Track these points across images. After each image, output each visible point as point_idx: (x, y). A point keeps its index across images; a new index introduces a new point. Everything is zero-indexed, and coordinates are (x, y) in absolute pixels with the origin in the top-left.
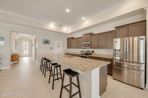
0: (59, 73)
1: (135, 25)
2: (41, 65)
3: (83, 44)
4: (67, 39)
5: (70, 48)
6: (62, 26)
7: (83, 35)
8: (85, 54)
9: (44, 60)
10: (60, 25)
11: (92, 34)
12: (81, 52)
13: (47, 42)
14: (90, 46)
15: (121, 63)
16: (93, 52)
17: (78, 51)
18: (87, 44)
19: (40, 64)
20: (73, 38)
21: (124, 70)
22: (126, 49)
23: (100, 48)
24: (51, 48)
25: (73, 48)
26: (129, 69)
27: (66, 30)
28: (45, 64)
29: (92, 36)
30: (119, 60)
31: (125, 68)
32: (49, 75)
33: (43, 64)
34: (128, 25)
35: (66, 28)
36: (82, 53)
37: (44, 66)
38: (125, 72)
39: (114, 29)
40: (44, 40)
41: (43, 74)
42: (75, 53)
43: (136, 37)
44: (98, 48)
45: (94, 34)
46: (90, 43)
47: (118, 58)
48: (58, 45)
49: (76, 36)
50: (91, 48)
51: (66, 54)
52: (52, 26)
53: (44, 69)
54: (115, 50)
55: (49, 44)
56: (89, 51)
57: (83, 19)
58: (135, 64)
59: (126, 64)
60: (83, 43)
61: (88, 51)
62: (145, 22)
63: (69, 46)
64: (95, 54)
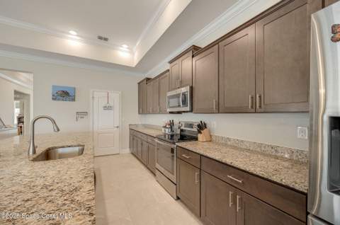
3: (170, 97)
4: (139, 83)
6: (106, 39)
7: (170, 62)
10: (100, 38)
12: (165, 127)
13: (65, 95)
14: (188, 102)
16: (202, 127)
18: (177, 96)
24: (82, 114)
29: (193, 59)
35: (125, 47)
36: (168, 131)
40: (54, 87)
44: (219, 111)
46: (188, 89)
55: (74, 100)
56: (191, 125)
60: (169, 94)
64: (211, 136)
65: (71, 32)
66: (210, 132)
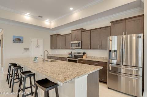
0: (33, 86)
1: (133, 21)
2: (8, 75)
3: (72, 44)
4: (51, 36)
5: (55, 49)
6: (42, 17)
7: (72, 31)
8: (75, 57)
9: (12, 67)
10: (39, 16)
11: (83, 30)
12: (69, 54)
13: (19, 40)
14: (81, 46)
15: (117, 68)
16: (84, 53)
17: (65, 53)
18: (77, 43)
19: (7, 73)
20: (58, 35)
21: (121, 76)
22: (122, 50)
23: (94, 49)
24: (26, 49)
25: (59, 49)
26: (127, 74)
27: (49, 23)
28: (13, 73)
29: (82, 32)
30: (116, 63)
31: (122, 74)
32: (18, 90)
33: (11, 73)
34: (125, 20)
35: (48, 20)
36: (70, 56)
37: (12, 76)
38: (123, 79)
39: (110, 24)
40: (14, 36)
41: (10, 87)
42: (62, 55)
43: (135, 35)
44: (91, 49)
45: (86, 30)
46: (80, 42)
47: (115, 62)
48: (36, 44)
49: (63, 32)
50: (81, 48)
51: (48, 57)
52: (27, 17)
53: (11, 80)
54: (110, 51)
55: (22, 43)
56: (80, 53)
57: (71, 9)
58: (133, 69)
59: (123, 69)
60: (71, 42)
61: (78, 53)
62: (143, 17)
63: (53, 46)
64: (87, 56)
65: (27, 13)
66: (86, 55)
